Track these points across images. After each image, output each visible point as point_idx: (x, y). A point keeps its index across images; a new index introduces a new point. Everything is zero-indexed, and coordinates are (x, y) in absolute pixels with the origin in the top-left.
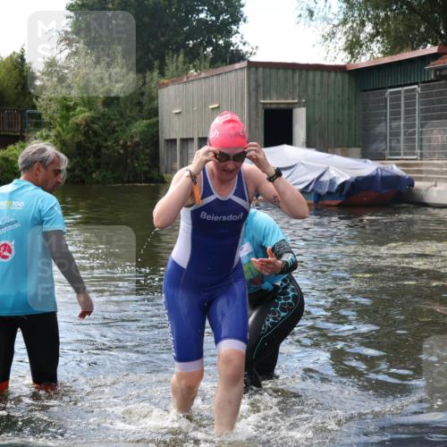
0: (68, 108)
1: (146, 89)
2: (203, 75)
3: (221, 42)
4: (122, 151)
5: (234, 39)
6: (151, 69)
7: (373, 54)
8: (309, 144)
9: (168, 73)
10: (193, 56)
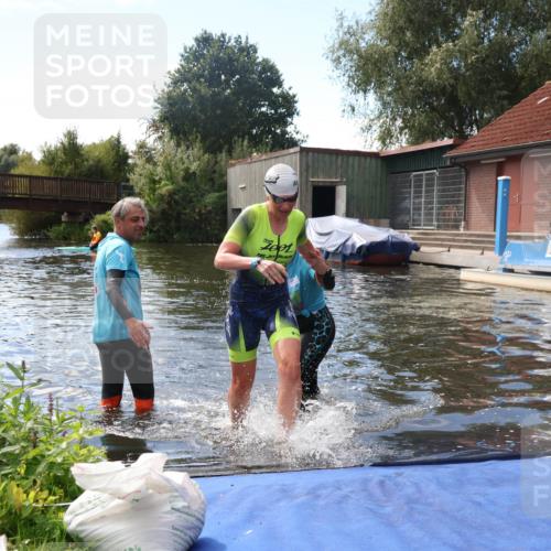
0: (154, 182)
1: (217, 168)
2: (264, 157)
3: (278, 131)
4: (197, 218)
5: (289, 129)
6: (220, 150)
7: (401, 144)
8: (349, 214)
9: (234, 154)
10: (256, 143)
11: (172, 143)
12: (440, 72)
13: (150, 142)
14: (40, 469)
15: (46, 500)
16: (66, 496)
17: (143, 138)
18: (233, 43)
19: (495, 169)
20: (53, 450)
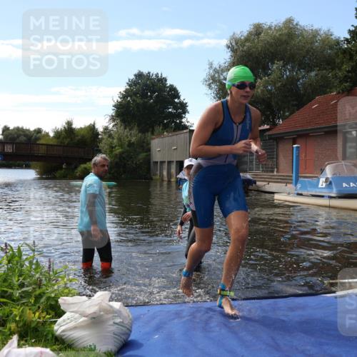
0: (113, 148)
1: (145, 140)
2: (170, 135)
3: (178, 121)
4: (134, 166)
5: (183, 120)
6: (148, 132)
9: (155, 133)
10: (166, 127)
11: (122, 128)
12: (262, 91)
13: (111, 127)
14: (42, 300)
15: (44, 317)
16: (56, 315)
17: (107, 125)
18: (154, 76)
19: (291, 141)
20: (50, 290)
